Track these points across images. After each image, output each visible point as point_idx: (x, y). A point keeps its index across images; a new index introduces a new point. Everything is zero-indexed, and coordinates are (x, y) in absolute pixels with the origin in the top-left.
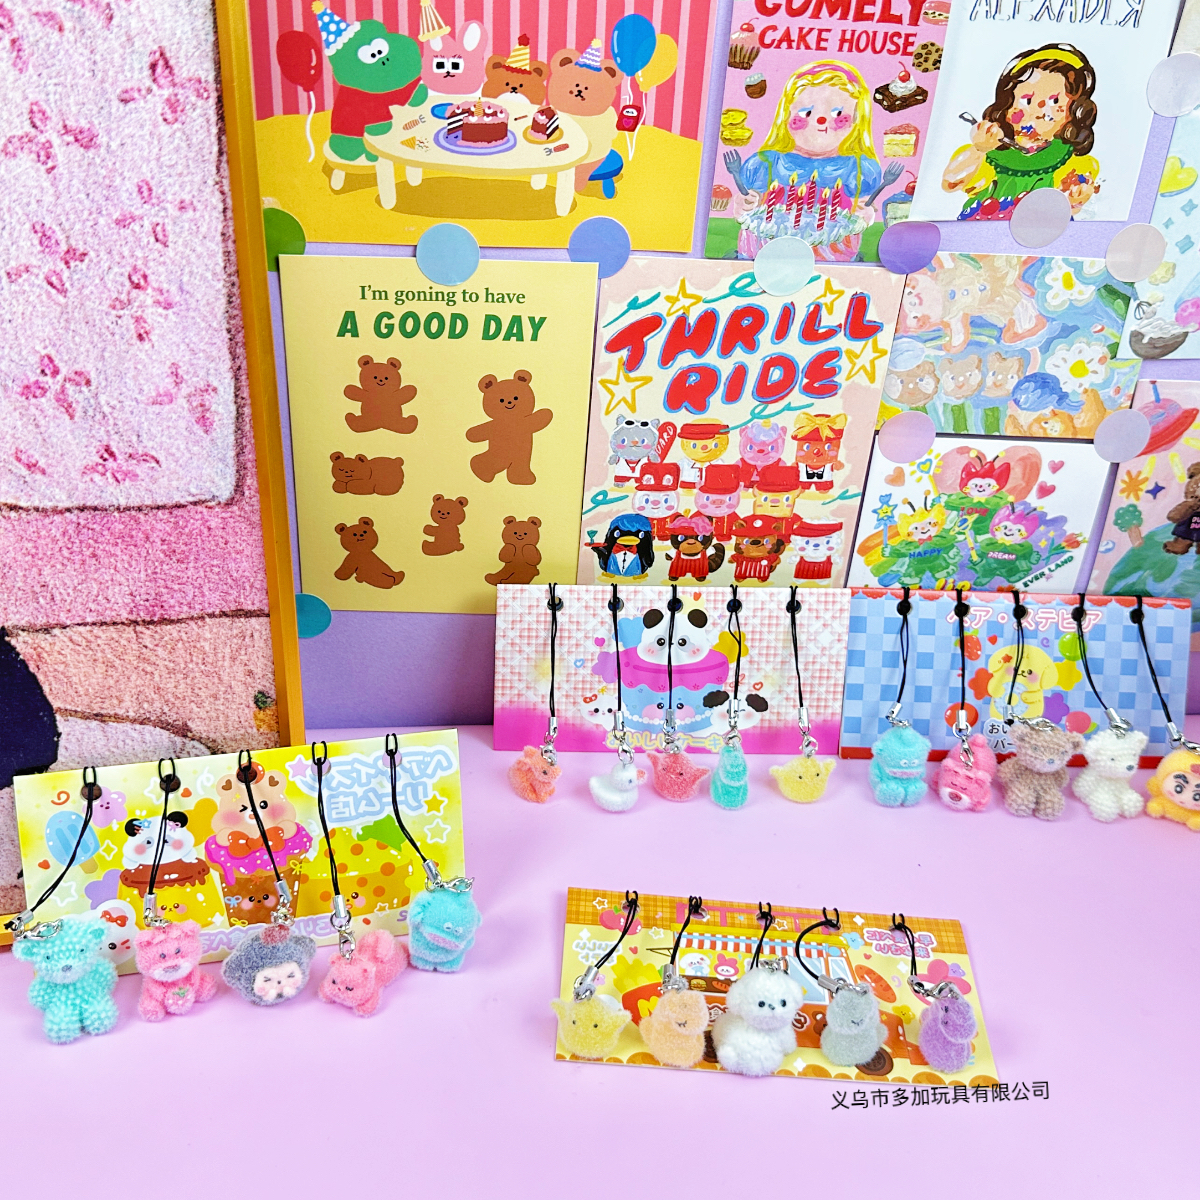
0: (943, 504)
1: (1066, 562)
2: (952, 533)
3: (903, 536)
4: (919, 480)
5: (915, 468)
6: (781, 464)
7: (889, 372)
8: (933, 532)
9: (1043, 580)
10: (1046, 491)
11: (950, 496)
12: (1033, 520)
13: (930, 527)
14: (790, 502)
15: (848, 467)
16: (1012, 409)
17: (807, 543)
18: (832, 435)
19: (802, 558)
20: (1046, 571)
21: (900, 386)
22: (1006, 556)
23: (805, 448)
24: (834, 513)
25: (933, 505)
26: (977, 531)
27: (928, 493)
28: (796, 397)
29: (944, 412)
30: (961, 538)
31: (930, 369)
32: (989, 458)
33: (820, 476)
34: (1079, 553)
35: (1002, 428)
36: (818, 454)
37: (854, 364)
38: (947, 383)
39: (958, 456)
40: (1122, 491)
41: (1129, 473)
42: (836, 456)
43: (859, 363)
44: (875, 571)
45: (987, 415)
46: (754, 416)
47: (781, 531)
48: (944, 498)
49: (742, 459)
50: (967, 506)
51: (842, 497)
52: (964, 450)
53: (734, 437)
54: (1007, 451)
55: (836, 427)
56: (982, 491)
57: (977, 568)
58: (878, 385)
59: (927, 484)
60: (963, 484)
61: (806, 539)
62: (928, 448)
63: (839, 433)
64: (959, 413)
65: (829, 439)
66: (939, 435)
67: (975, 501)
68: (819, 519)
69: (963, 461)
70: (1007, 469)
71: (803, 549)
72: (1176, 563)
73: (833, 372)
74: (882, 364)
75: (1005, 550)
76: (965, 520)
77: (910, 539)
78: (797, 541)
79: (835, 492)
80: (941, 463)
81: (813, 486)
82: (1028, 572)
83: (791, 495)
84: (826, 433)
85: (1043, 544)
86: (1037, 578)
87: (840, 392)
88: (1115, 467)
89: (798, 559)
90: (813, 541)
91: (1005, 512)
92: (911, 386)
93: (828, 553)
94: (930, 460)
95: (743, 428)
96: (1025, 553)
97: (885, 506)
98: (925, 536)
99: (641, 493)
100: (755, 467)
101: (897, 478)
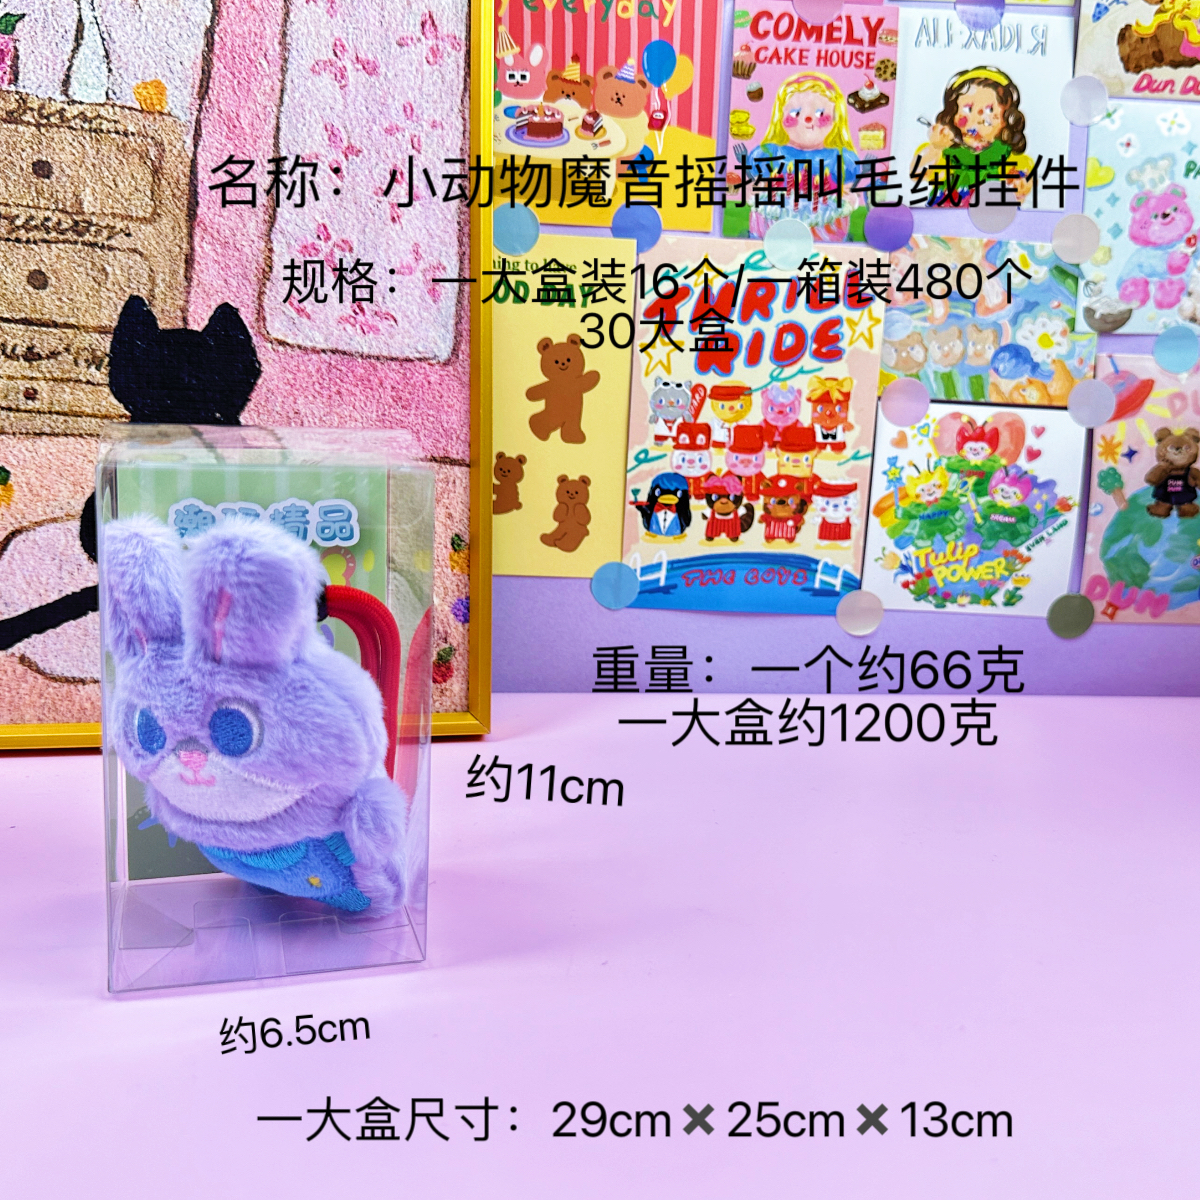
0: (944, 466)
1: (1061, 526)
2: (955, 495)
3: (912, 498)
4: (921, 443)
5: (915, 431)
6: (799, 426)
7: (885, 342)
8: (939, 494)
9: (1043, 544)
10: (1033, 455)
11: (949, 458)
12: (1026, 482)
13: (934, 489)
14: (810, 462)
15: (857, 429)
16: (993, 377)
17: (828, 503)
18: (841, 398)
19: (824, 519)
20: (1044, 534)
21: (895, 355)
22: (1007, 519)
23: (819, 408)
24: (850, 473)
25: (935, 468)
26: (979, 493)
27: (929, 456)
28: (807, 361)
29: (936, 380)
30: (964, 500)
31: (918, 339)
32: (979, 423)
33: (834, 437)
34: (1073, 517)
35: (987, 393)
36: (831, 416)
37: (854, 331)
38: (935, 352)
39: (953, 422)
40: (1101, 454)
41: (1103, 437)
42: (846, 418)
43: (859, 330)
44: (892, 533)
45: (972, 383)
46: (773, 378)
47: (802, 492)
48: (944, 461)
49: (765, 421)
50: (966, 468)
51: (855, 457)
52: (957, 416)
53: (757, 398)
54: (995, 416)
55: (845, 390)
56: (977, 454)
57: (982, 530)
58: (877, 350)
59: (928, 447)
60: (960, 447)
61: (826, 499)
62: (924, 414)
63: (847, 396)
64: (947, 379)
65: (839, 402)
66: (933, 401)
67: (973, 463)
68: (836, 479)
69: (956, 426)
70: (995, 433)
71: (824, 510)
72: (1162, 527)
73: (837, 338)
74: (878, 331)
75: (1005, 512)
76: (965, 483)
77: (918, 501)
78: (818, 501)
79: (848, 452)
80: (938, 428)
81: (829, 448)
82: (1029, 536)
83: (810, 455)
84: (836, 396)
85: (1038, 507)
86: (1037, 542)
87: (845, 356)
88: (1090, 433)
89: (820, 520)
90: (833, 501)
91: (1000, 475)
92: (904, 354)
93: (847, 514)
94: (927, 425)
95: (764, 390)
96: (1024, 516)
97: (893, 469)
98: (932, 498)
99: (678, 452)
100: (776, 427)
101: (901, 442)
